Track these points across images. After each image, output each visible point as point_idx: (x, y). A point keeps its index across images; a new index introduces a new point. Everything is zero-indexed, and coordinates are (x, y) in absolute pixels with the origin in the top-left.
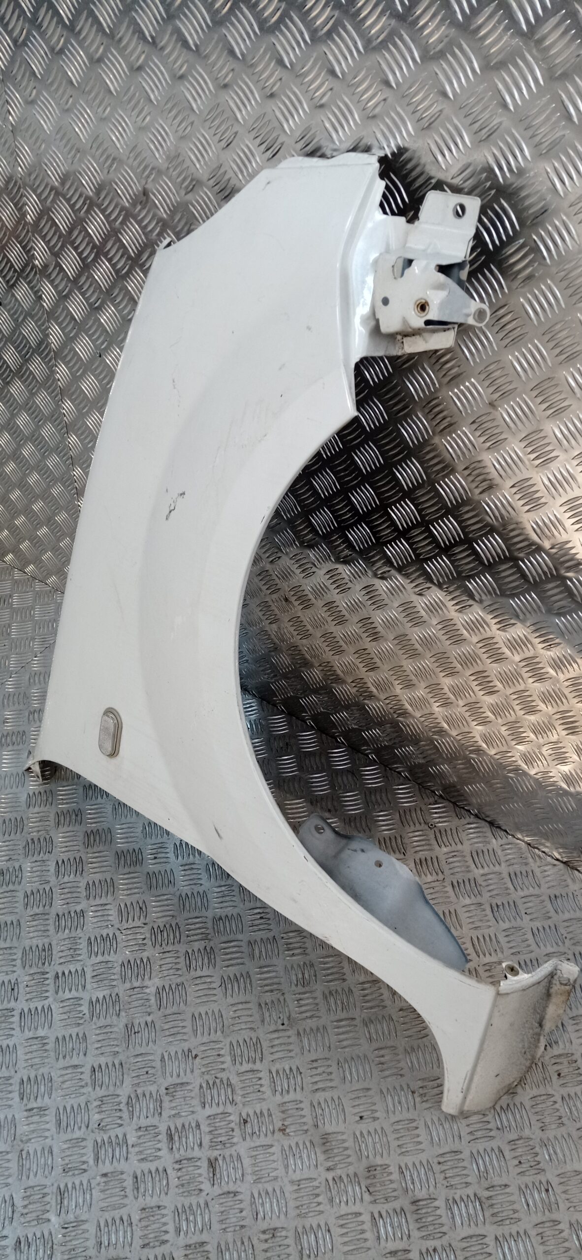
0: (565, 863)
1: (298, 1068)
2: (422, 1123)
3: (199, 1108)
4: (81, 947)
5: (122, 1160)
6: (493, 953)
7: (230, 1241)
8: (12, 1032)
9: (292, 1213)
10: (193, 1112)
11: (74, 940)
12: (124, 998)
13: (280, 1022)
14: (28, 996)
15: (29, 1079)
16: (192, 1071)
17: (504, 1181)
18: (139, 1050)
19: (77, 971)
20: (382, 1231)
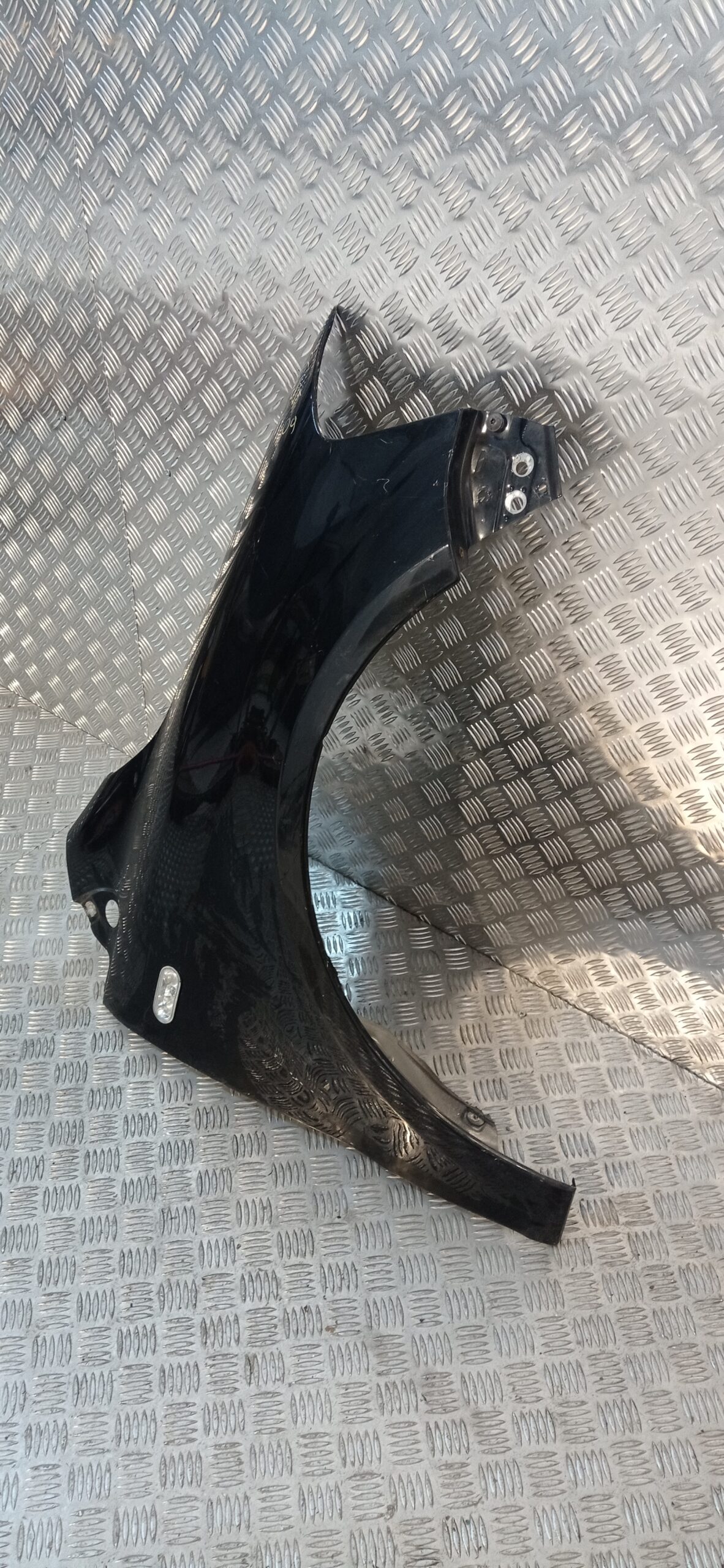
0: (672, 1061)
1: (353, 1264)
2: (490, 1332)
3: (238, 1301)
4: (116, 1125)
5: (149, 1352)
6: (583, 1154)
7: (266, 1443)
8: (34, 1212)
9: (337, 1418)
11: (109, 1119)
12: (162, 1180)
13: (335, 1214)
14: (55, 1174)
15: (50, 1262)
16: (234, 1261)
17: (582, 1396)
18: (175, 1237)
19: (110, 1150)
20: (438, 1443)
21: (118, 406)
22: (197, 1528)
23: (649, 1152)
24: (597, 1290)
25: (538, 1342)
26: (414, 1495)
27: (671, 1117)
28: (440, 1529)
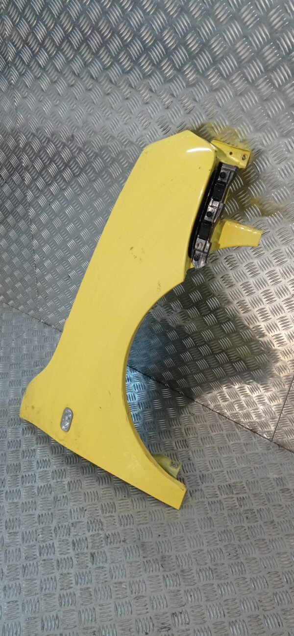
0: (251, 430)
1: (131, 515)
2: (186, 539)
3: (87, 532)
4: (34, 464)
5: (52, 554)
7: (100, 587)
9: (128, 576)
10: (84, 534)
11: (30, 462)
12: (53, 485)
14: (10, 485)
15: (10, 520)
16: (84, 516)
17: (222, 561)
18: (60, 508)
19: (32, 475)
20: (168, 583)
21: (28, 177)
22: (75, 622)
23: (243, 466)
24: (226, 520)
25: (205, 541)
26: (160, 604)
27: (251, 452)
28: (170, 617)
